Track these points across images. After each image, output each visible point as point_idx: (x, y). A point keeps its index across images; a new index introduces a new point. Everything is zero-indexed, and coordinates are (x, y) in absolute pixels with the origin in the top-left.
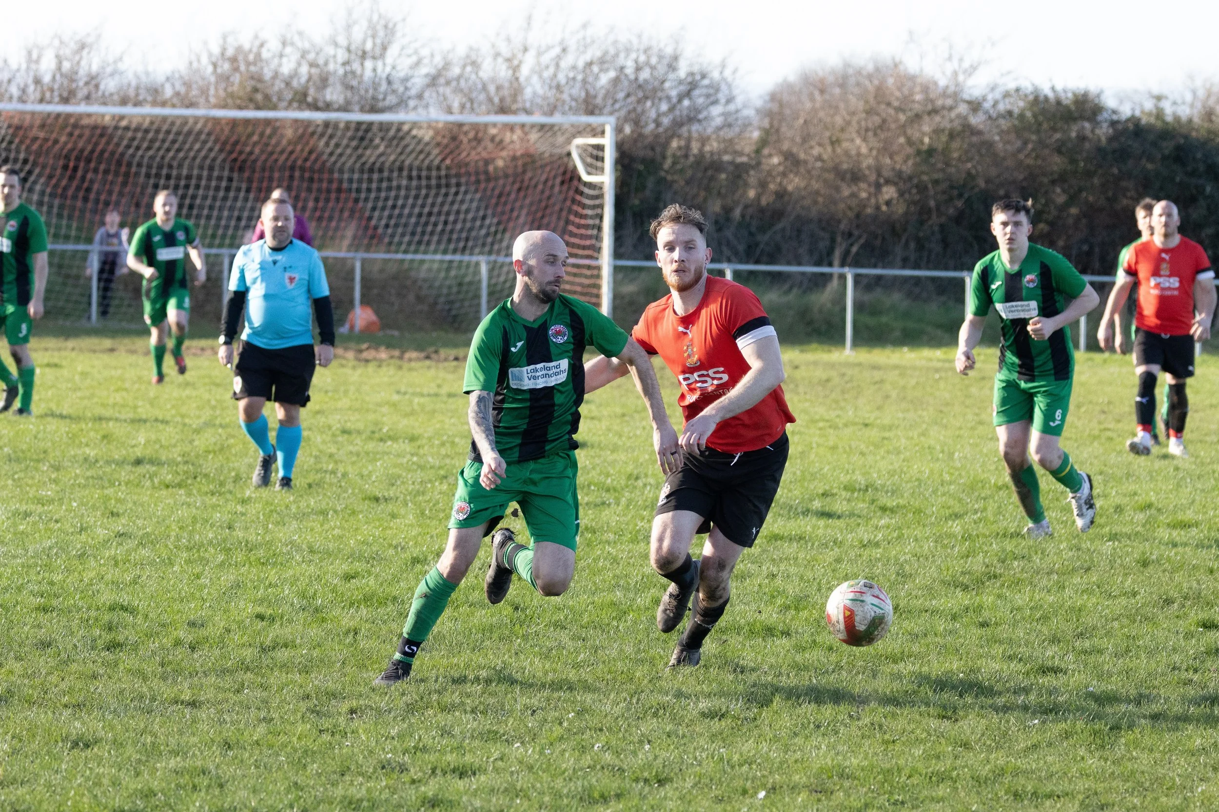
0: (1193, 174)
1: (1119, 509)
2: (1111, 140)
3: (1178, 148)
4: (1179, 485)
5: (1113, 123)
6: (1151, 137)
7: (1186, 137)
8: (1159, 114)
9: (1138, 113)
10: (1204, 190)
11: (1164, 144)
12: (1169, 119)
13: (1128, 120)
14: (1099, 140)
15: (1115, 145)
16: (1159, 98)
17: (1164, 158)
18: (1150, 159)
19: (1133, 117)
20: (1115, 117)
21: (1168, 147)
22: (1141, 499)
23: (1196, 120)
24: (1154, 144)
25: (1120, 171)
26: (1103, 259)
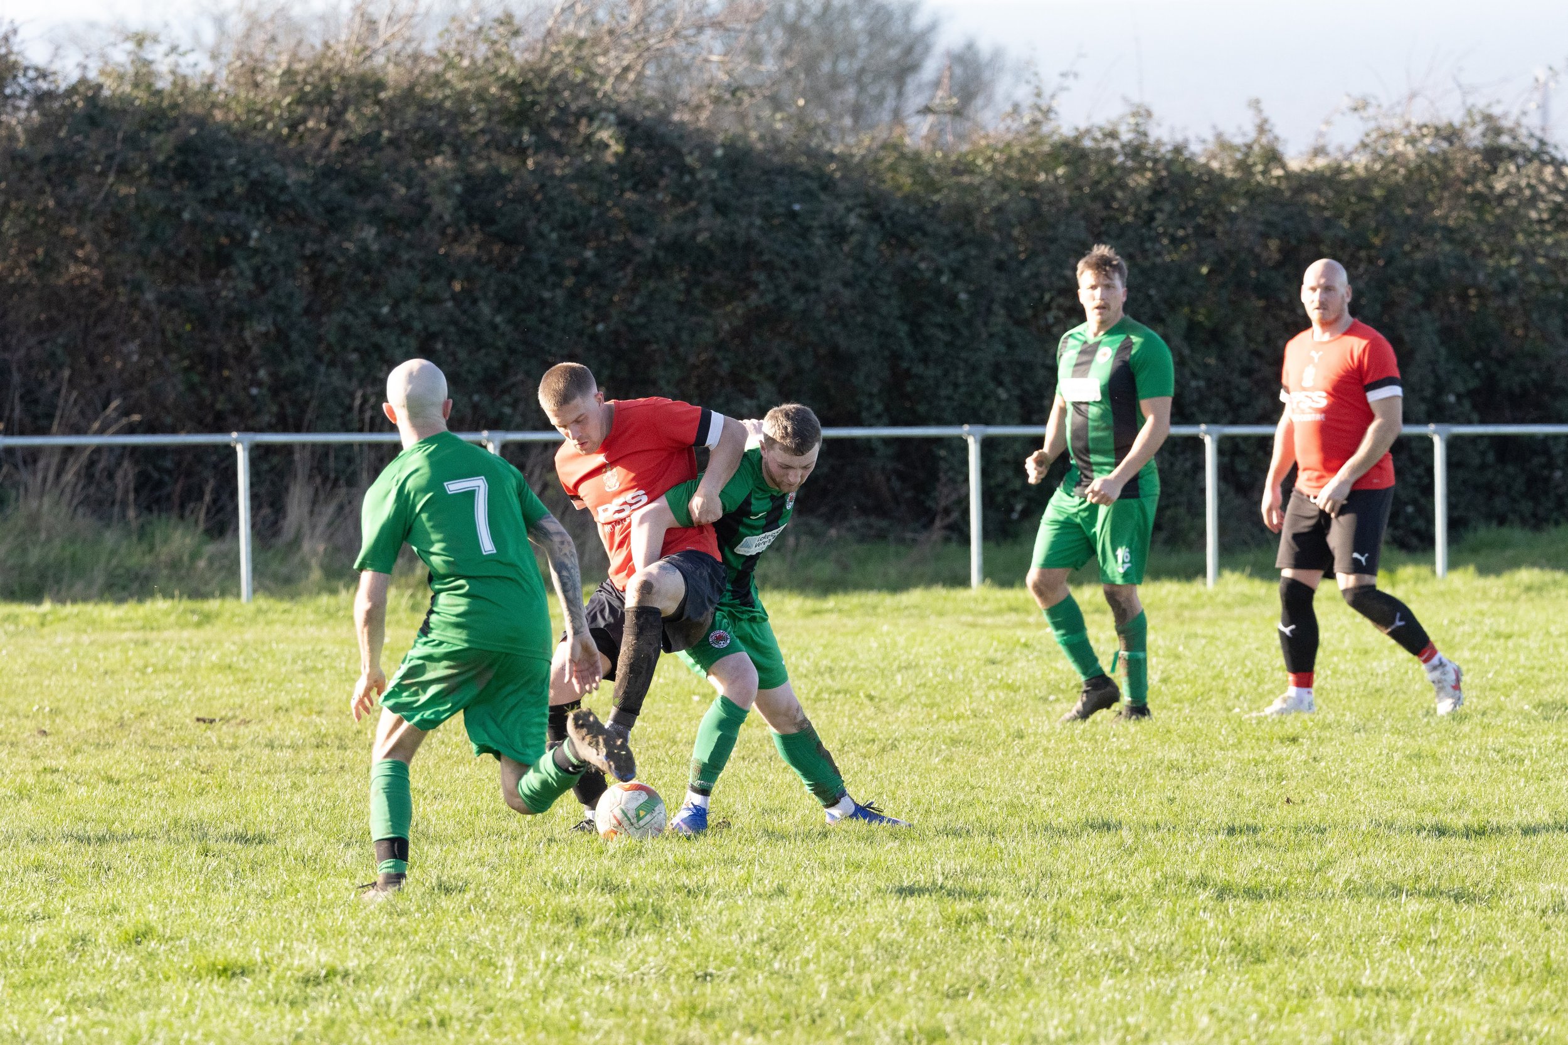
0: (218, 203)
1: (80, 942)
2: (36, 134)
3: (185, 148)
4: (209, 887)
5: (41, 99)
6: (126, 126)
7: (201, 122)
8: (143, 76)
9: (93, 75)
10: (247, 237)
11: (156, 140)
12: (163, 84)
13: (72, 90)
14: (12, 138)
15: (48, 148)
16: (140, 41)
17: (156, 170)
18: (124, 171)
19: (83, 81)
20: (44, 85)
21: (163, 145)
22: (131, 921)
23: (222, 84)
24: (132, 140)
25: (59, 202)
26: (30, 399)
